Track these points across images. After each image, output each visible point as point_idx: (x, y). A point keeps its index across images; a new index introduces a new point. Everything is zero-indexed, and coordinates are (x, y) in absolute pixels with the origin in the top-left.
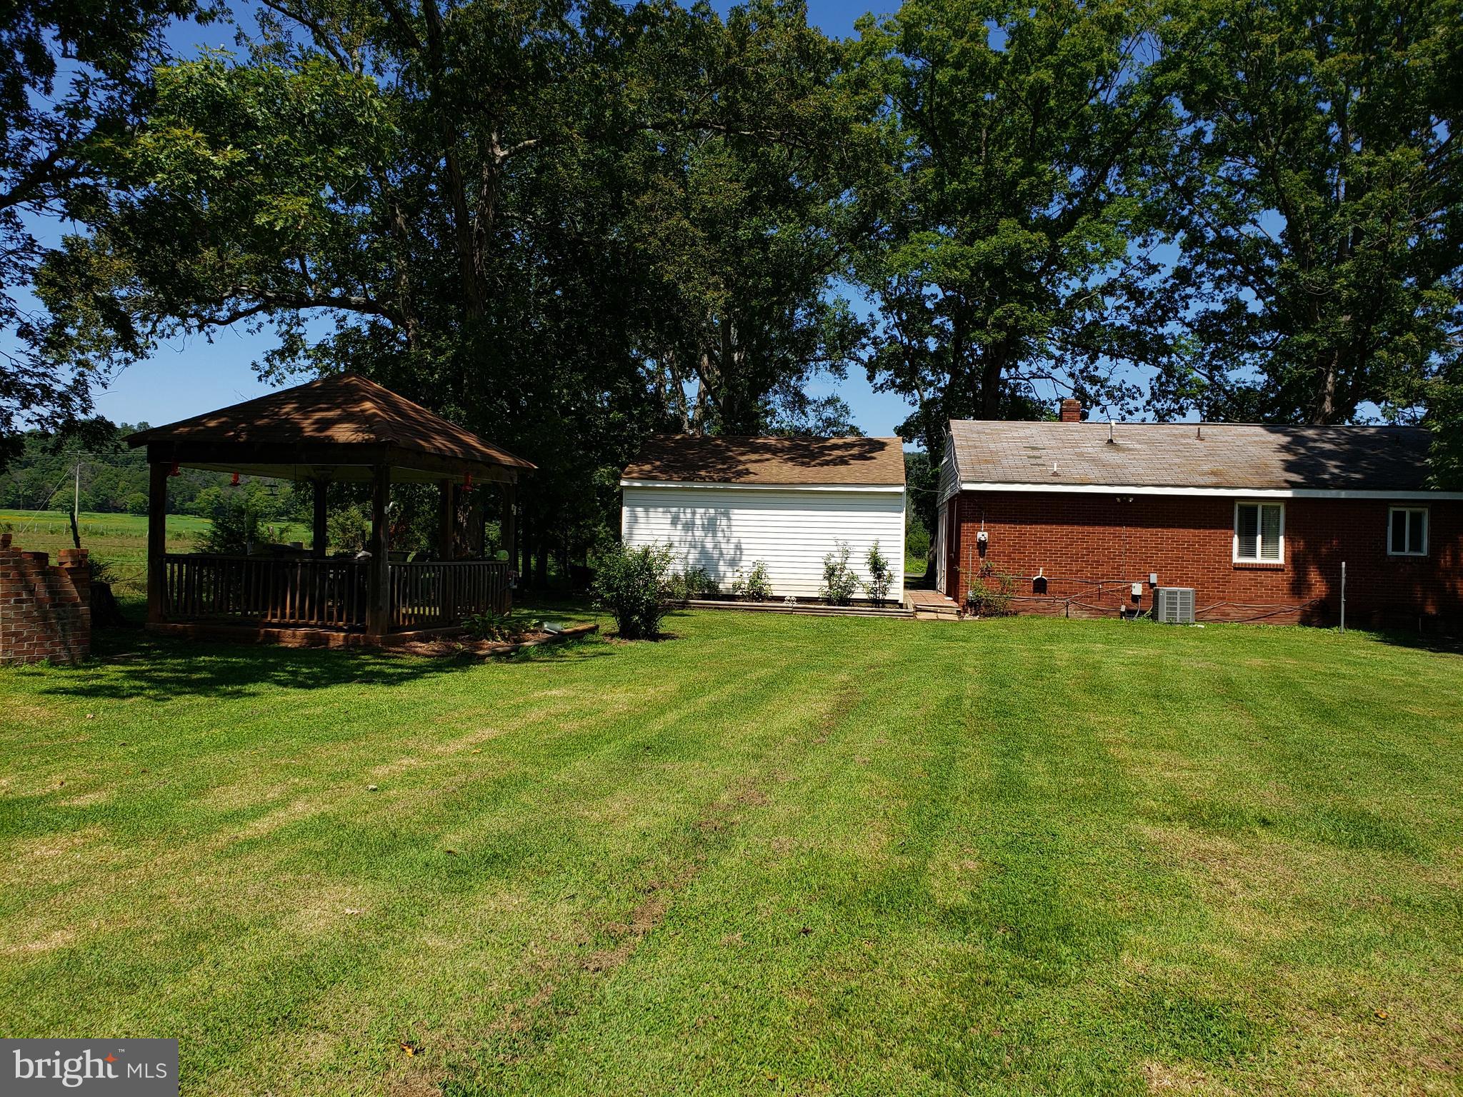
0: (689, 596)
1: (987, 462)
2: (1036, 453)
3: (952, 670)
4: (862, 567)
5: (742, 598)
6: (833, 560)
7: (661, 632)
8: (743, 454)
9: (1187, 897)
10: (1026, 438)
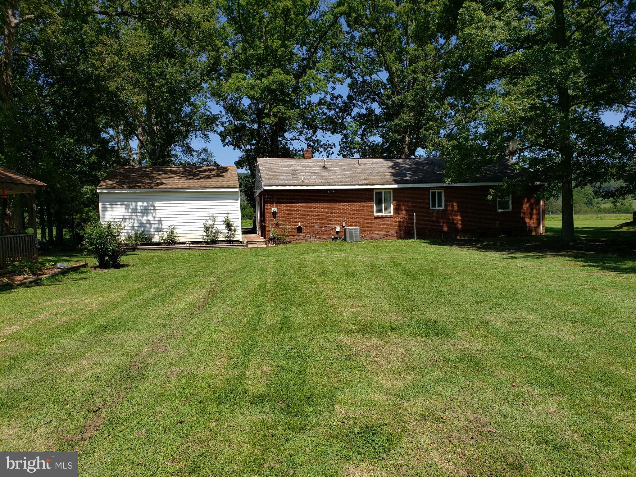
0: (137, 244)
1: (274, 177)
2: (294, 172)
3: (263, 270)
4: (222, 226)
5: (165, 244)
6: (208, 223)
7: (122, 263)
8: (159, 175)
9: (363, 371)
10: (290, 166)
